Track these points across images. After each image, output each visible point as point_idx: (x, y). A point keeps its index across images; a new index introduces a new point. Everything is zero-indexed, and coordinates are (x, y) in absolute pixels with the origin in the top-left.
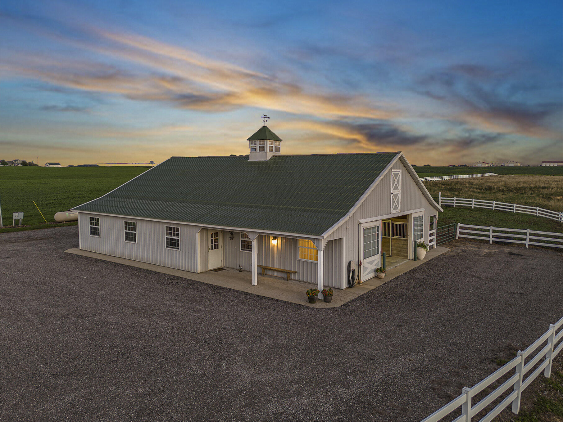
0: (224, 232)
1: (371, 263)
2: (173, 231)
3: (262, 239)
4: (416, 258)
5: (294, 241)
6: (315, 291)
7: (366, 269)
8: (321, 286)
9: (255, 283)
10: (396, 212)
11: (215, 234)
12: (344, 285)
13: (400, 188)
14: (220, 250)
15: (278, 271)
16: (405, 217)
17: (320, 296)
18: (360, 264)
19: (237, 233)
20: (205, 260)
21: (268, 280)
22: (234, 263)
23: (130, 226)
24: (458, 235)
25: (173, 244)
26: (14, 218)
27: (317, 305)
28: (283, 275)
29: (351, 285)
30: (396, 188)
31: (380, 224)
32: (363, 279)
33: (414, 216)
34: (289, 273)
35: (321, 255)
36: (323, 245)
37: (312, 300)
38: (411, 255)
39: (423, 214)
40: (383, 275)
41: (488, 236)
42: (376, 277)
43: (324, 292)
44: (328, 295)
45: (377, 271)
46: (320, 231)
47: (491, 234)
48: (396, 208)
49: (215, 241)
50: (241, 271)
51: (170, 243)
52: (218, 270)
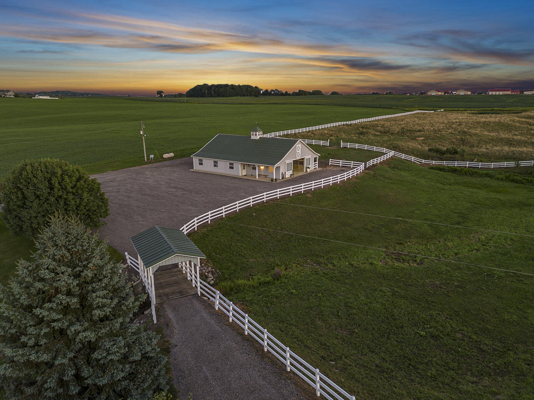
0: (246, 164)
1: (289, 173)
2: (231, 164)
3: (259, 166)
4: (306, 172)
5: (268, 167)
6: (273, 179)
7: (287, 174)
8: (274, 178)
9: (257, 178)
10: (298, 158)
11: (244, 165)
12: (281, 178)
13: (300, 150)
14: (245, 170)
15: (263, 175)
16: (303, 159)
17: (274, 180)
18: (285, 173)
19: (251, 165)
20: (242, 173)
21: (260, 178)
22: (250, 173)
23: (215, 162)
24: (330, 164)
25: (232, 168)
26: (151, 157)
27: (273, 182)
28: (265, 176)
29: (282, 179)
30: (299, 150)
31: (292, 162)
32: (286, 177)
33: (306, 158)
34: (266, 176)
35: (274, 170)
36: (275, 168)
37: (272, 181)
38: (305, 171)
39: (310, 157)
40: (292, 176)
41: (340, 164)
42: (291, 177)
43: (275, 179)
44: (276, 180)
45: (291, 175)
46: (274, 165)
47: (341, 163)
48: (299, 156)
49: (244, 167)
50: (252, 176)
51: (230, 168)
52: (245, 175)
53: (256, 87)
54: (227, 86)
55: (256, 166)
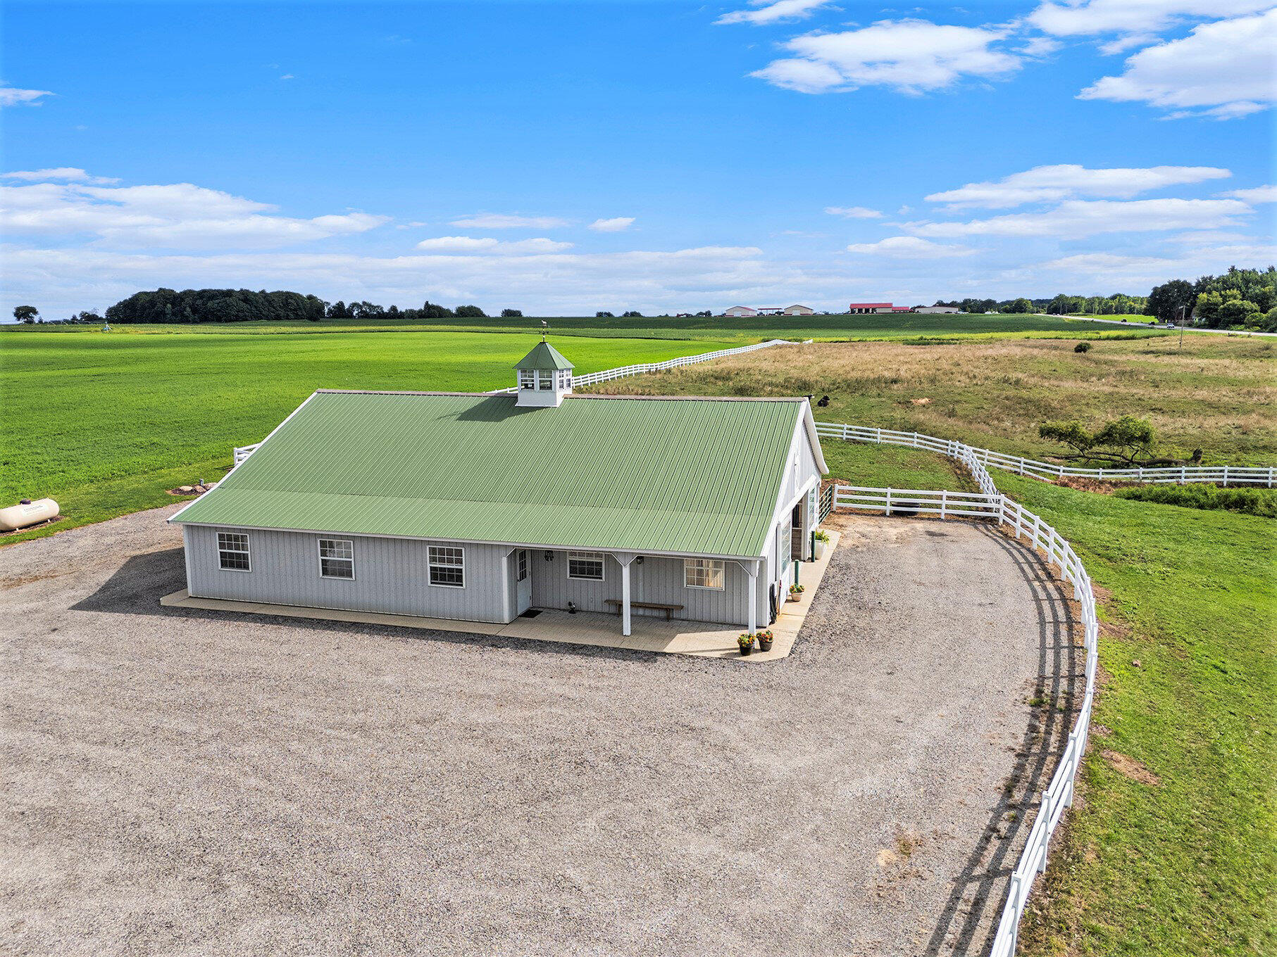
2: (448, 555)
4: (814, 558)
7: (783, 592)
8: (755, 627)
9: (627, 631)
10: (797, 494)
11: (523, 554)
12: (768, 621)
14: (528, 580)
15: (646, 607)
17: (757, 644)
18: (781, 586)
22: (556, 599)
23: (336, 549)
24: (835, 504)
25: (447, 577)
27: (756, 657)
28: (655, 613)
29: (772, 619)
32: (781, 606)
35: (754, 582)
36: (758, 568)
37: (746, 647)
41: (885, 504)
43: (760, 637)
45: (791, 590)
47: (888, 500)
49: (523, 565)
50: (573, 611)
51: (439, 576)
52: (530, 614)
53: (310, 297)
54: (229, 293)
55: (620, 560)
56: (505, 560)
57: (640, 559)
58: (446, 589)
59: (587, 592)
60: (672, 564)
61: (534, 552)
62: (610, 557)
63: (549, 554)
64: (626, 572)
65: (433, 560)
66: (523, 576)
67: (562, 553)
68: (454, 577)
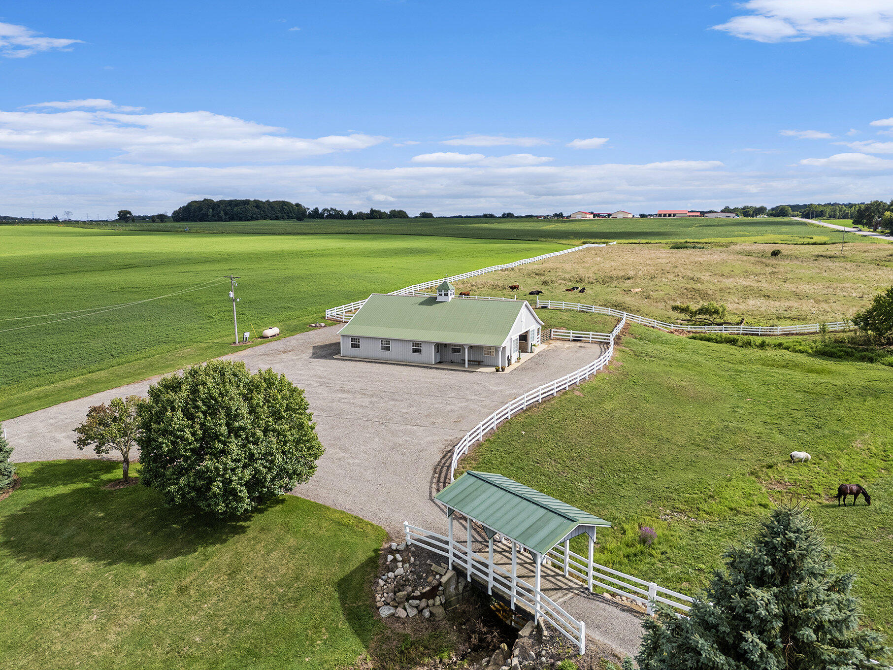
1: (515, 355)
2: (416, 344)
8: (500, 366)
10: (523, 331)
11: (438, 346)
12: (507, 365)
13: (525, 318)
15: (473, 361)
16: (527, 332)
17: (501, 370)
18: (512, 356)
20: (435, 359)
22: (448, 359)
23: (386, 343)
24: (552, 336)
25: (417, 351)
26: (245, 336)
27: (500, 373)
28: (476, 363)
31: (518, 337)
32: (512, 363)
33: (530, 330)
34: (479, 362)
35: (500, 353)
36: (501, 350)
37: (498, 370)
38: (529, 351)
39: (534, 328)
42: (517, 362)
44: (503, 368)
45: (517, 359)
47: (571, 335)
48: (524, 328)
49: (438, 349)
50: (452, 362)
51: (415, 351)
52: (440, 363)
53: (298, 205)
54: (247, 202)
55: (465, 347)
56: (433, 347)
57: (471, 347)
58: (417, 354)
59: (456, 357)
60: (480, 348)
61: (441, 344)
62: (462, 346)
63: (446, 345)
64: (466, 350)
65: (413, 346)
66: (438, 352)
67: (449, 345)
68: (419, 351)
